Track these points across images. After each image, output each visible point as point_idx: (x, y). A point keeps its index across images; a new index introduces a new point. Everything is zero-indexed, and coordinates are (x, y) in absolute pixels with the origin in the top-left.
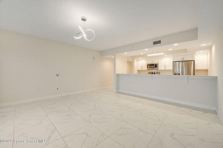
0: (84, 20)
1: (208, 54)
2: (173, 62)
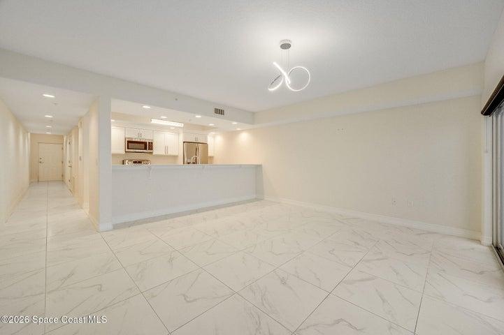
0: (286, 46)
1: (214, 137)
2: (184, 142)
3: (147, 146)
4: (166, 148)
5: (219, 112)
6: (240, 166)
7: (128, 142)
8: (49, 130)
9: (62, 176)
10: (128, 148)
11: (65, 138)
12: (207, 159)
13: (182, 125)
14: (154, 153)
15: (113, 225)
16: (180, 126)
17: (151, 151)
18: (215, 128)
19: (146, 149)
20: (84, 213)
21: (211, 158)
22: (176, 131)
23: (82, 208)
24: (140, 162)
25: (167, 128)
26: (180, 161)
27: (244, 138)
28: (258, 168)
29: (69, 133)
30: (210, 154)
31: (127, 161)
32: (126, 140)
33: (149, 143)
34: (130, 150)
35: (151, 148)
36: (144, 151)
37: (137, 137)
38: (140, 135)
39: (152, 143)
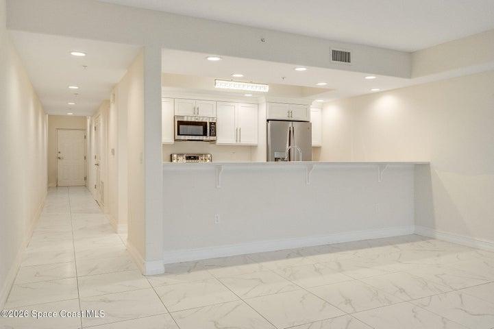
1: (322, 108)
2: (268, 120)
3: (207, 129)
4: (238, 132)
5: (341, 57)
6: (382, 165)
7: (180, 123)
8: (71, 109)
9: (85, 179)
10: (179, 134)
11: (89, 121)
12: (310, 152)
13: (266, 89)
14: (218, 142)
15: (165, 265)
16: (262, 90)
17: (212, 138)
18: (328, 90)
19: (205, 134)
20: (119, 241)
21: (318, 148)
22: (255, 100)
23: (116, 233)
24: (195, 158)
25: (239, 96)
26: (261, 156)
27: (388, 107)
28: (420, 170)
29: (95, 113)
30: (314, 143)
31: (175, 156)
32: (176, 120)
33: (211, 123)
34: (182, 137)
35: (213, 133)
36: (201, 138)
37: (191, 114)
38: (196, 110)
39: (215, 123)
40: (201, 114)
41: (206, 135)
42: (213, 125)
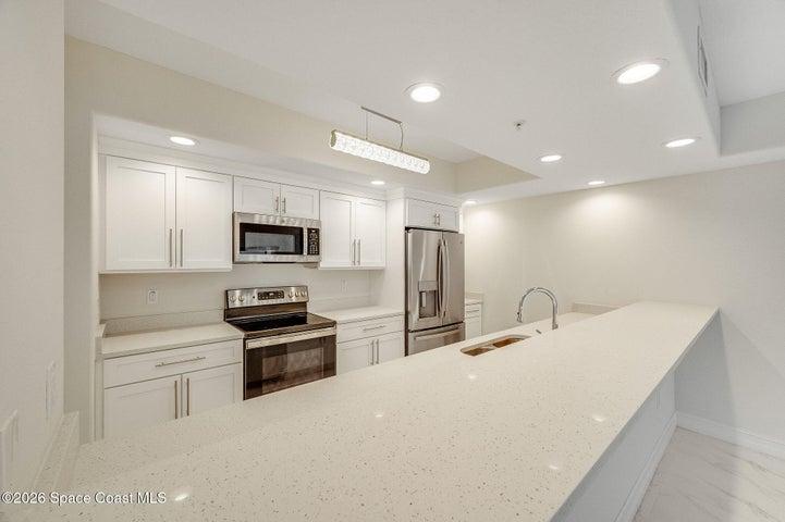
2: (407, 229)
3: (303, 241)
4: (356, 247)
7: (246, 227)
10: (243, 248)
14: (322, 265)
16: (419, 169)
17: (312, 258)
19: (299, 251)
31: (238, 293)
32: (238, 222)
33: (310, 230)
34: (251, 258)
35: (315, 249)
36: (290, 258)
37: (271, 210)
38: (280, 203)
39: (317, 231)
40: (291, 212)
41: (301, 253)
42: (315, 233)
